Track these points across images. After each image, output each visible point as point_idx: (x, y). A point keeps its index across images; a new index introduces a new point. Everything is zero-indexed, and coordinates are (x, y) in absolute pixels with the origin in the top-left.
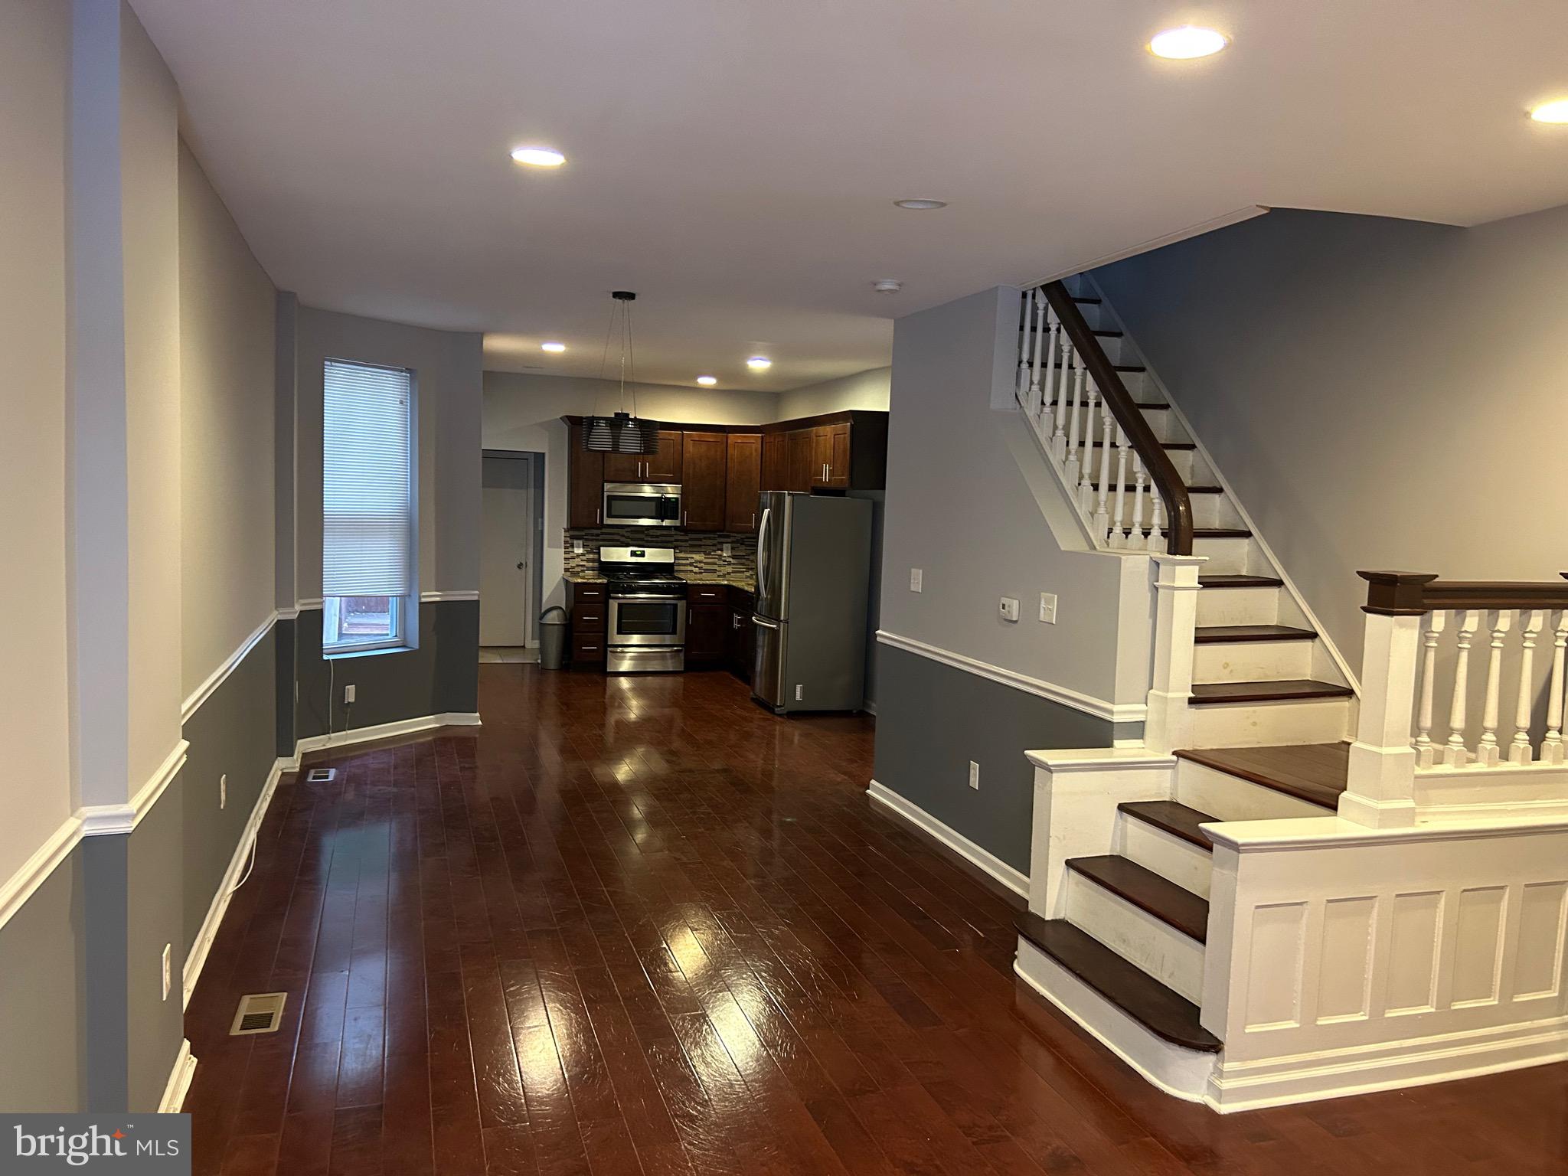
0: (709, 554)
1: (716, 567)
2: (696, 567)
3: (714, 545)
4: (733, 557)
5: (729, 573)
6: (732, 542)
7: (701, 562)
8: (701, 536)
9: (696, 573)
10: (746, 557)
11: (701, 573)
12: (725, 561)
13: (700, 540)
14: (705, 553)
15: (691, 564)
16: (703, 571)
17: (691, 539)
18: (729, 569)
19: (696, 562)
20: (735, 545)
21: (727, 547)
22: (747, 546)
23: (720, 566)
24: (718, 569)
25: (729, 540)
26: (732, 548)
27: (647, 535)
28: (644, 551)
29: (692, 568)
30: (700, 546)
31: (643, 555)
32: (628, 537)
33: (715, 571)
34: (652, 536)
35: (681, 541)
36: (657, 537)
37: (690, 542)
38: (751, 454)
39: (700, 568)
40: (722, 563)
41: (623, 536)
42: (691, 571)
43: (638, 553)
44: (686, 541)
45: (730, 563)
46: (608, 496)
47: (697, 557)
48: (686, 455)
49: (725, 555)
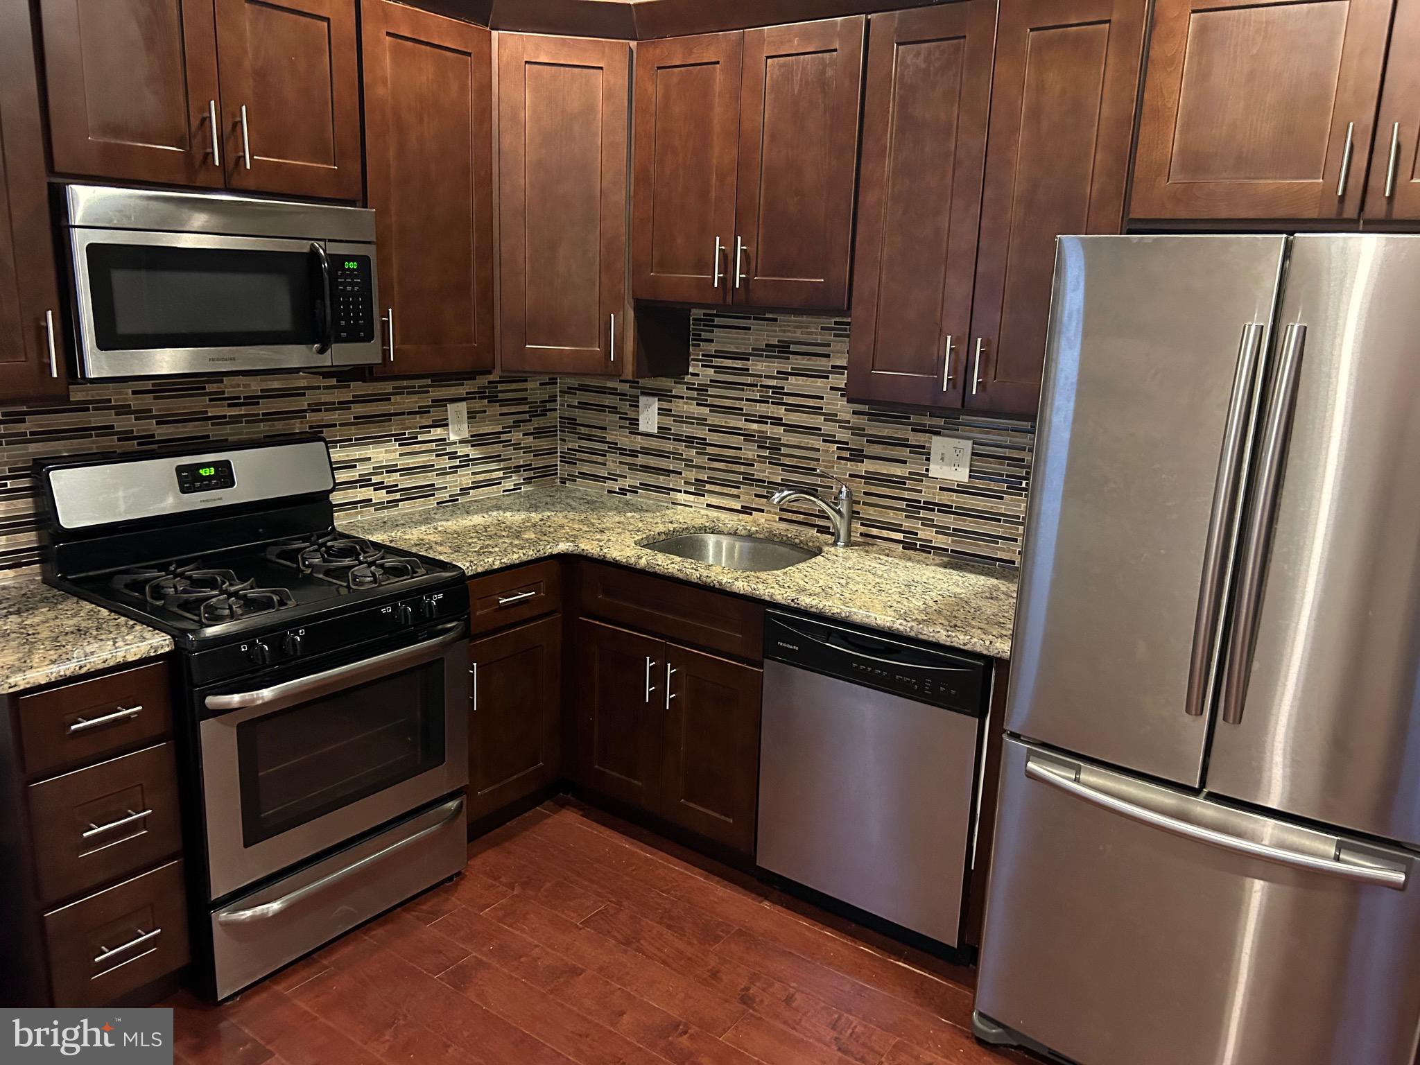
0: (413, 440)
1: (431, 478)
2: (378, 487)
3: (424, 411)
4: (475, 441)
5: (465, 491)
6: (468, 397)
7: (392, 469)
8: (388, 387)
9: (379, 507)
10: (504, 437)
11: (393, 503)
12: (453, 456)
13: (385, 398)
14: (403, 440)
15: (364, 482)
16: (398, 496)
17: (359, 400)
18: (465, 478)
19: (378, 470)
20: (478, 405)
21: (458, 413)
22: (504, 402)
23: (442, 473)
24: (439, 482)
25: (461, 391)
26: (472, 415)
27: (217, 398)
28: (227, 464)
29: (367, 493)
30: (386, 417)
31: (224, 476)
32: (144, 414)
33: (427, 491)
34: (234, 402)
35: (331, 407)
36: (252, 400)
37: (358, 409)
38: (589, 109)
39: (392, 489)
40: (445, 463)
41: (123, 410)
42: (367, 502)
43: (205, 472)
44: (344, 405)
45: (466, 462)
46: (92, 249)
47: (382, 454)
48: (378, 92)
49: (453, 438)
